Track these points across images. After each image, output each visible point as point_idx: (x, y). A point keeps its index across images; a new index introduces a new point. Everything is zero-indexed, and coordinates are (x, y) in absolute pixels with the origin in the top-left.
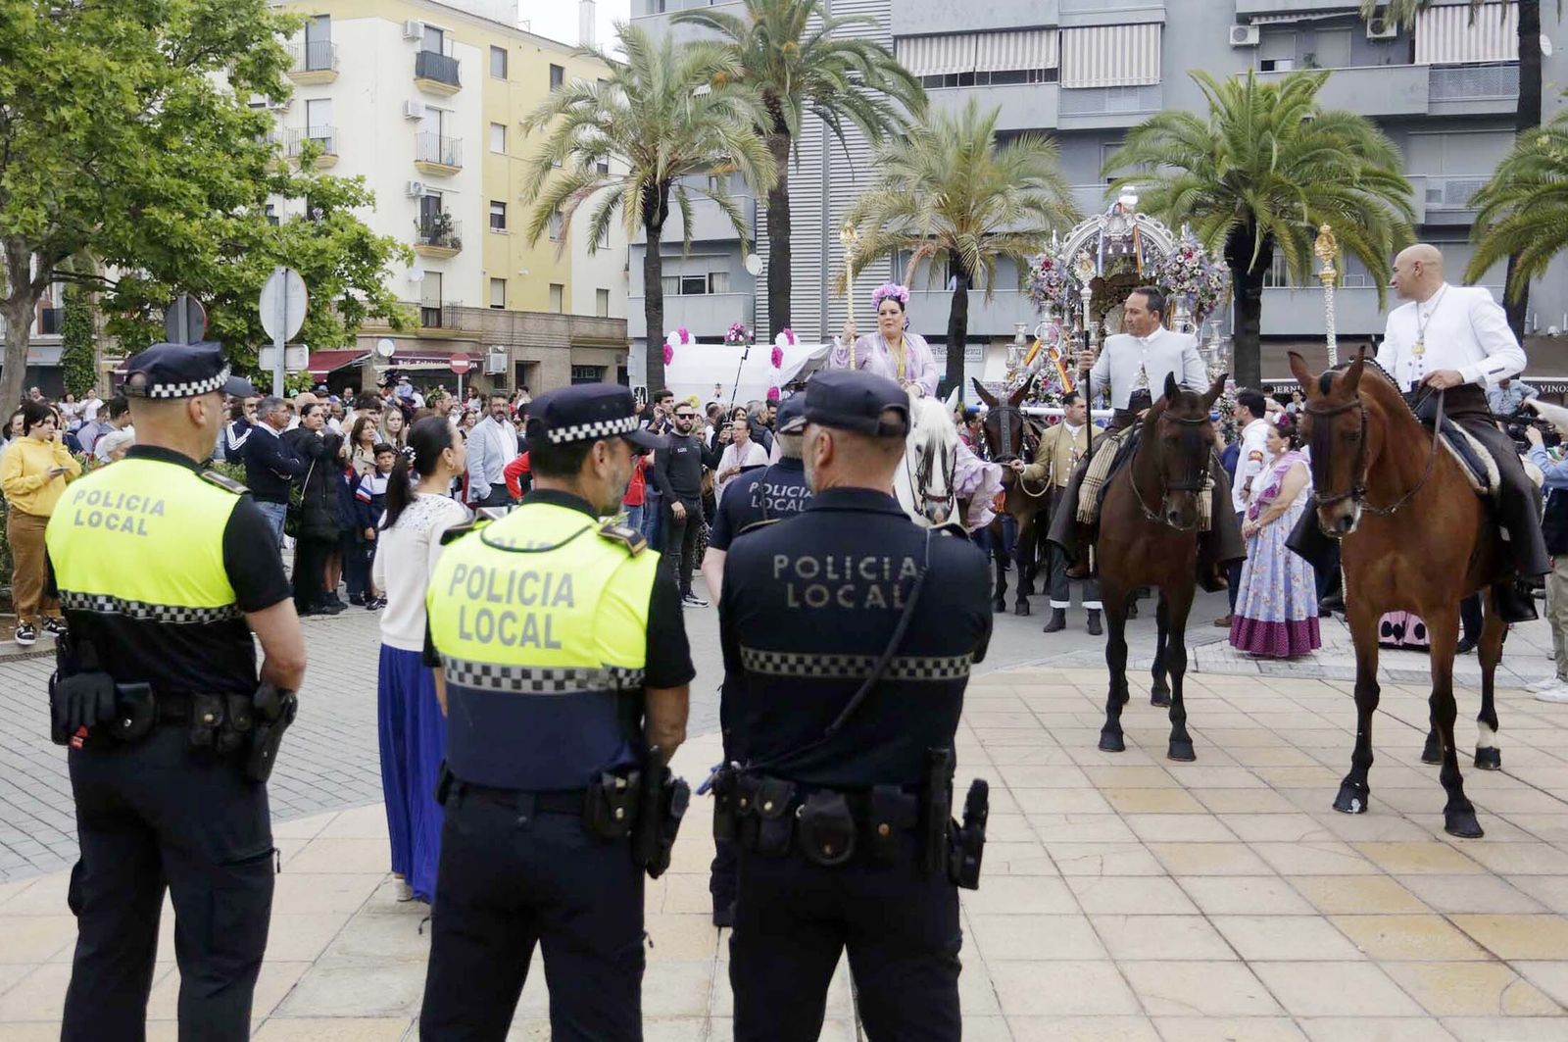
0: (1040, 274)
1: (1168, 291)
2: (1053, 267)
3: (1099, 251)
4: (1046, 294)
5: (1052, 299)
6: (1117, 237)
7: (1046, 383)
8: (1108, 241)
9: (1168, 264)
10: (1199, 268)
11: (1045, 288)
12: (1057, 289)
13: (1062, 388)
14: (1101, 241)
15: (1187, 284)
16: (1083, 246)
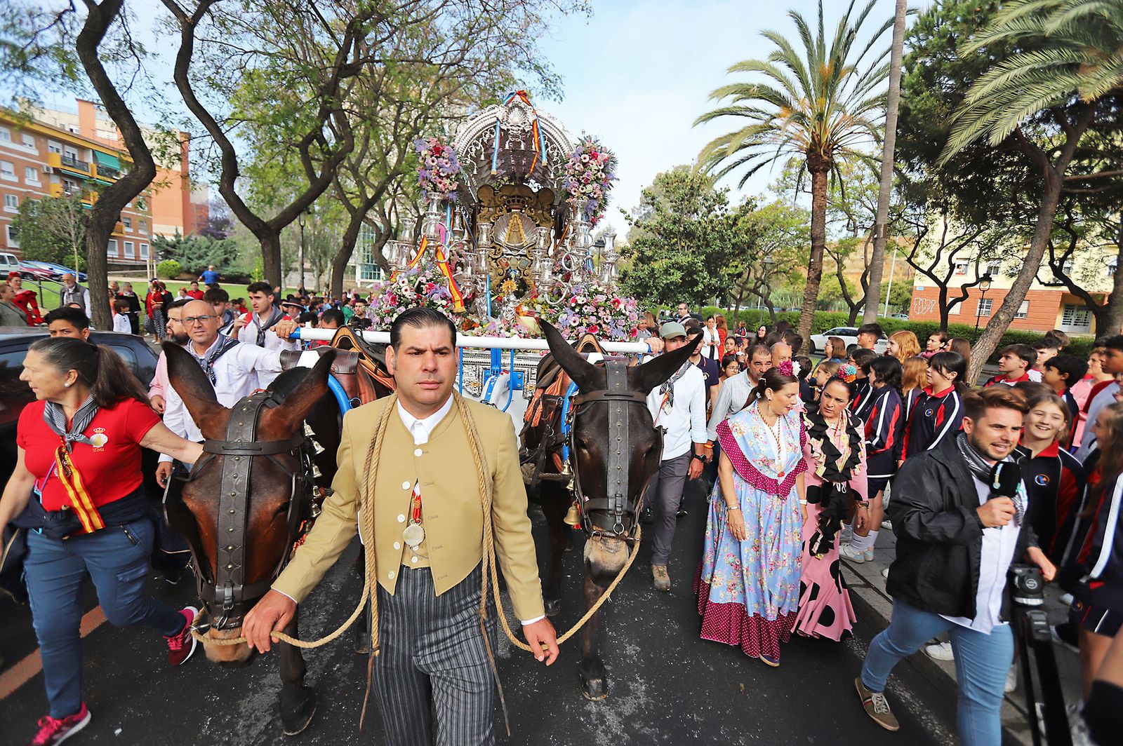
0: (429, 160)
1: (569, 195)
2: (444, 154)
3: (496, 144)
4: (435, 185)
5: (443, 193)
6: (515, 130)
7: (431, 287)
8: (505, 134)
9: (571, 163)
10: (603, 171)
11: (433, 177)
12: (447, 181)
13: (449, 295)
14: (497, 134)
15: (589, 188)
16: (478, 139)
